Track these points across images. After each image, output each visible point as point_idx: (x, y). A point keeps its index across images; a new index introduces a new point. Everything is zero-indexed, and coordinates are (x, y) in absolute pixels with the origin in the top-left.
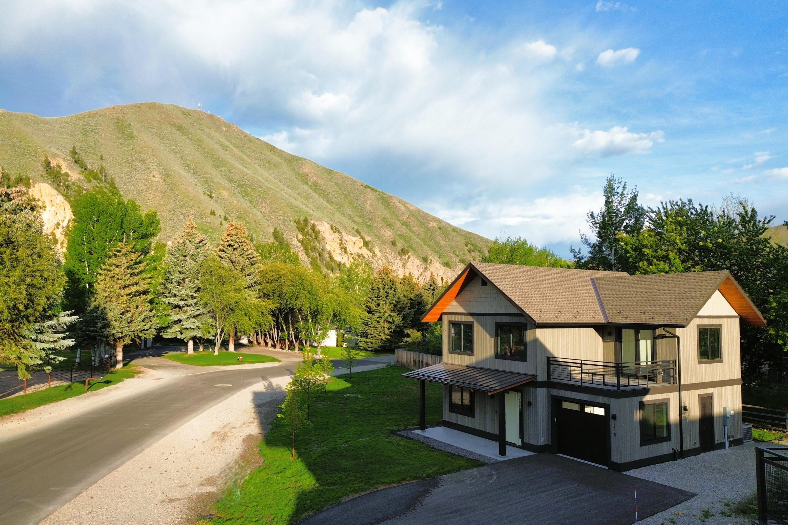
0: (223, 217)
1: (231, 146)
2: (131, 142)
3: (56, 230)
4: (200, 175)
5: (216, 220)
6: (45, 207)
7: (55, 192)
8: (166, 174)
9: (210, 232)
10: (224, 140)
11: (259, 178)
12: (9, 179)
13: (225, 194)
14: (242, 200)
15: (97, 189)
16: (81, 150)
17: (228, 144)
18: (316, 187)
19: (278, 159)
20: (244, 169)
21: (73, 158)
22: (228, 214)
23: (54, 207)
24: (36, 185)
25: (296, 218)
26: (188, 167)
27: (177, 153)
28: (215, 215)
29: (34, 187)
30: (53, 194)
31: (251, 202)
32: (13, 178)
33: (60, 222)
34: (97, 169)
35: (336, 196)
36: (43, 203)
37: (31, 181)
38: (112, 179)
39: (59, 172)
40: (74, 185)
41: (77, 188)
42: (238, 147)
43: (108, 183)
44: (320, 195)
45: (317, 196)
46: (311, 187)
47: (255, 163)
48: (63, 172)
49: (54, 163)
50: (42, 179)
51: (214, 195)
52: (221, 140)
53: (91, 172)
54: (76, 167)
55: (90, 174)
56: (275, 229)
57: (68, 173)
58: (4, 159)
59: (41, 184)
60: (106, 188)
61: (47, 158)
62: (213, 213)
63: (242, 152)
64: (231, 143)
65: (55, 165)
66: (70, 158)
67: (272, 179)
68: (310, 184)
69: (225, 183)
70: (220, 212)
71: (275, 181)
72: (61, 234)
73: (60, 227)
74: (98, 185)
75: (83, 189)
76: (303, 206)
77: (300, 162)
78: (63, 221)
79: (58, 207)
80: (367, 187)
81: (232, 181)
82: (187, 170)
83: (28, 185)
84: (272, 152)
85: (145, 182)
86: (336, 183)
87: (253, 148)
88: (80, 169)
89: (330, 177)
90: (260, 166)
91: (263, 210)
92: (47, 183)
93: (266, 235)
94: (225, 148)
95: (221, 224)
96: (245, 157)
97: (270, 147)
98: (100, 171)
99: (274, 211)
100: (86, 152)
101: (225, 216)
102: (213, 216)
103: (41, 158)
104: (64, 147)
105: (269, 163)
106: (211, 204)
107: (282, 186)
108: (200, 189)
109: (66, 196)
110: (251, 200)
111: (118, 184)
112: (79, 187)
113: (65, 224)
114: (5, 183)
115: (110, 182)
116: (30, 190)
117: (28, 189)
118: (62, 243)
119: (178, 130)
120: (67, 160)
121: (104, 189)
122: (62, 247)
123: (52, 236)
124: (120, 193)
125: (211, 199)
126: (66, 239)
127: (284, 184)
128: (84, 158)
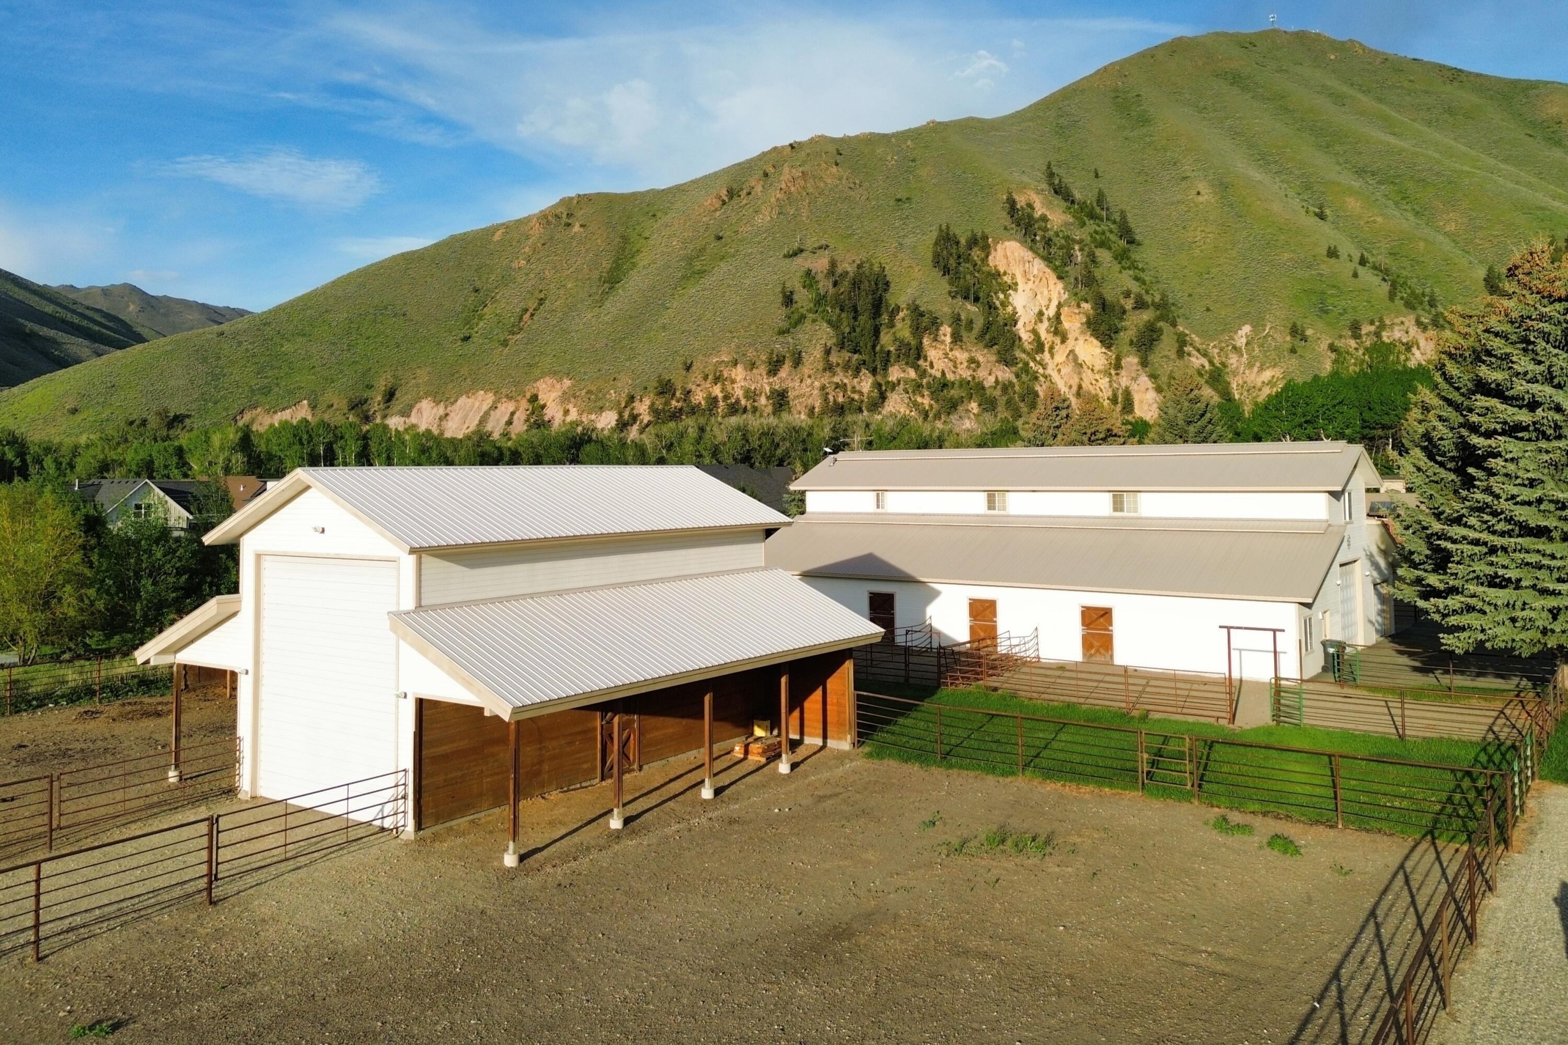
0: (1357, 259)
1: (1353, 93)
2: (1144, 130)
3: (1039, 324)
4: (1291, 173)
5: (1343, 268)
6: (1016, 284)
7: (1029, 255)
8: (1222, 184)
9: (1332, 295)
10: (1334, 84)
11: (1430, 153)
12: (958, 243)
13: (1353, 204)
14: (1395, 213)
15: (1098, 237)
16: (1060, 167)
17: (1345, 89)
19: (1475, 99)
20: (1392, 140)
21: (1051, 184)
22: (1366, 249)
23: (1030, 283)
24: (999, 247)
26: (1263, 159)
27: (1236, 133)
28: (1337, 257)
29: (996, 250)
30: (1026, 258)
31: (1417, 214)
32: (963, 241)
33: (1044, 309)
34: (1091, 199)
36: (1013, 276)
37: (990, 240)
38: (1122, 214)
39: (1030, 216)
40: (1058, 236)
41: (1063, 241)
42: (1366, 92)
43: (1114, 222)
47: (1415, 120)
48: (1037, 215)
49: (1021, 201)
50: (1007, 234)
51: (1328, 212)
52: (1329, 83)
53: (1083, 206)
54: (1058, 201)
55: (1082, 209)
56: (1490, 270)
57: (1046, 216)
58: (946, 208)
59: (1007, 243)
60: (1111, 232)
61: (1010, 193)
62: (1332, 253)
63: (1380, 100)
64: (1352, 85)
65: (1024, 204)
66: (1044, 186)
67: (1464, 148)
69: (1350, 180)
70: (1347, 248)
71: (1473, 153)
72: (1048, 331)
73: (1045, 318)
74: (1098, 228)
75: (1074, 241)
76: (1557, 204)
77: (1533, 92)
78: (1048, 307)
79: (1037, 283)
81: (1366, 172)
82: (1261, 166)
83: (986, 249)
84: (1456, 83)
85: (1183, 207)
87: (1406, 84)
88: (1064, 204)
90: (1429, 124)
91: (1451, 227)
92: (1015, 240)
93: (1465, 287)
94: (1339, 99)
95: (1355, 275)
96: (1389, 111)
97: (1449, 74)
98: (1098, 201)
99: (1481, 228)
100: (1069, 168)
101: (1362, 256)
102: (1333, 260)
103: (999, 195)
104: (1032, 167)
105: (1450, 111)
106: (1326, 234)
107: (1492, 161)
108: (1296, 203)
109: (1048, 259)
110: (1417, 208)
111: (1132, 222)
112: (1067, 238)
113: (1052, 312)
114: (954, 251)
115: (1118, 219)
116: (990, 258)
117: (987, 256)
118: (1051, 348)
119: (1232, 84)
120: (1042, 190)
121: (1108, 234)
122: (1052, 356)
123: (1033, 337)
124: (1137, 238)
125: (1321, 223)
126: (1058, 340)
127: (1496, 157)
128: (1068, 181)
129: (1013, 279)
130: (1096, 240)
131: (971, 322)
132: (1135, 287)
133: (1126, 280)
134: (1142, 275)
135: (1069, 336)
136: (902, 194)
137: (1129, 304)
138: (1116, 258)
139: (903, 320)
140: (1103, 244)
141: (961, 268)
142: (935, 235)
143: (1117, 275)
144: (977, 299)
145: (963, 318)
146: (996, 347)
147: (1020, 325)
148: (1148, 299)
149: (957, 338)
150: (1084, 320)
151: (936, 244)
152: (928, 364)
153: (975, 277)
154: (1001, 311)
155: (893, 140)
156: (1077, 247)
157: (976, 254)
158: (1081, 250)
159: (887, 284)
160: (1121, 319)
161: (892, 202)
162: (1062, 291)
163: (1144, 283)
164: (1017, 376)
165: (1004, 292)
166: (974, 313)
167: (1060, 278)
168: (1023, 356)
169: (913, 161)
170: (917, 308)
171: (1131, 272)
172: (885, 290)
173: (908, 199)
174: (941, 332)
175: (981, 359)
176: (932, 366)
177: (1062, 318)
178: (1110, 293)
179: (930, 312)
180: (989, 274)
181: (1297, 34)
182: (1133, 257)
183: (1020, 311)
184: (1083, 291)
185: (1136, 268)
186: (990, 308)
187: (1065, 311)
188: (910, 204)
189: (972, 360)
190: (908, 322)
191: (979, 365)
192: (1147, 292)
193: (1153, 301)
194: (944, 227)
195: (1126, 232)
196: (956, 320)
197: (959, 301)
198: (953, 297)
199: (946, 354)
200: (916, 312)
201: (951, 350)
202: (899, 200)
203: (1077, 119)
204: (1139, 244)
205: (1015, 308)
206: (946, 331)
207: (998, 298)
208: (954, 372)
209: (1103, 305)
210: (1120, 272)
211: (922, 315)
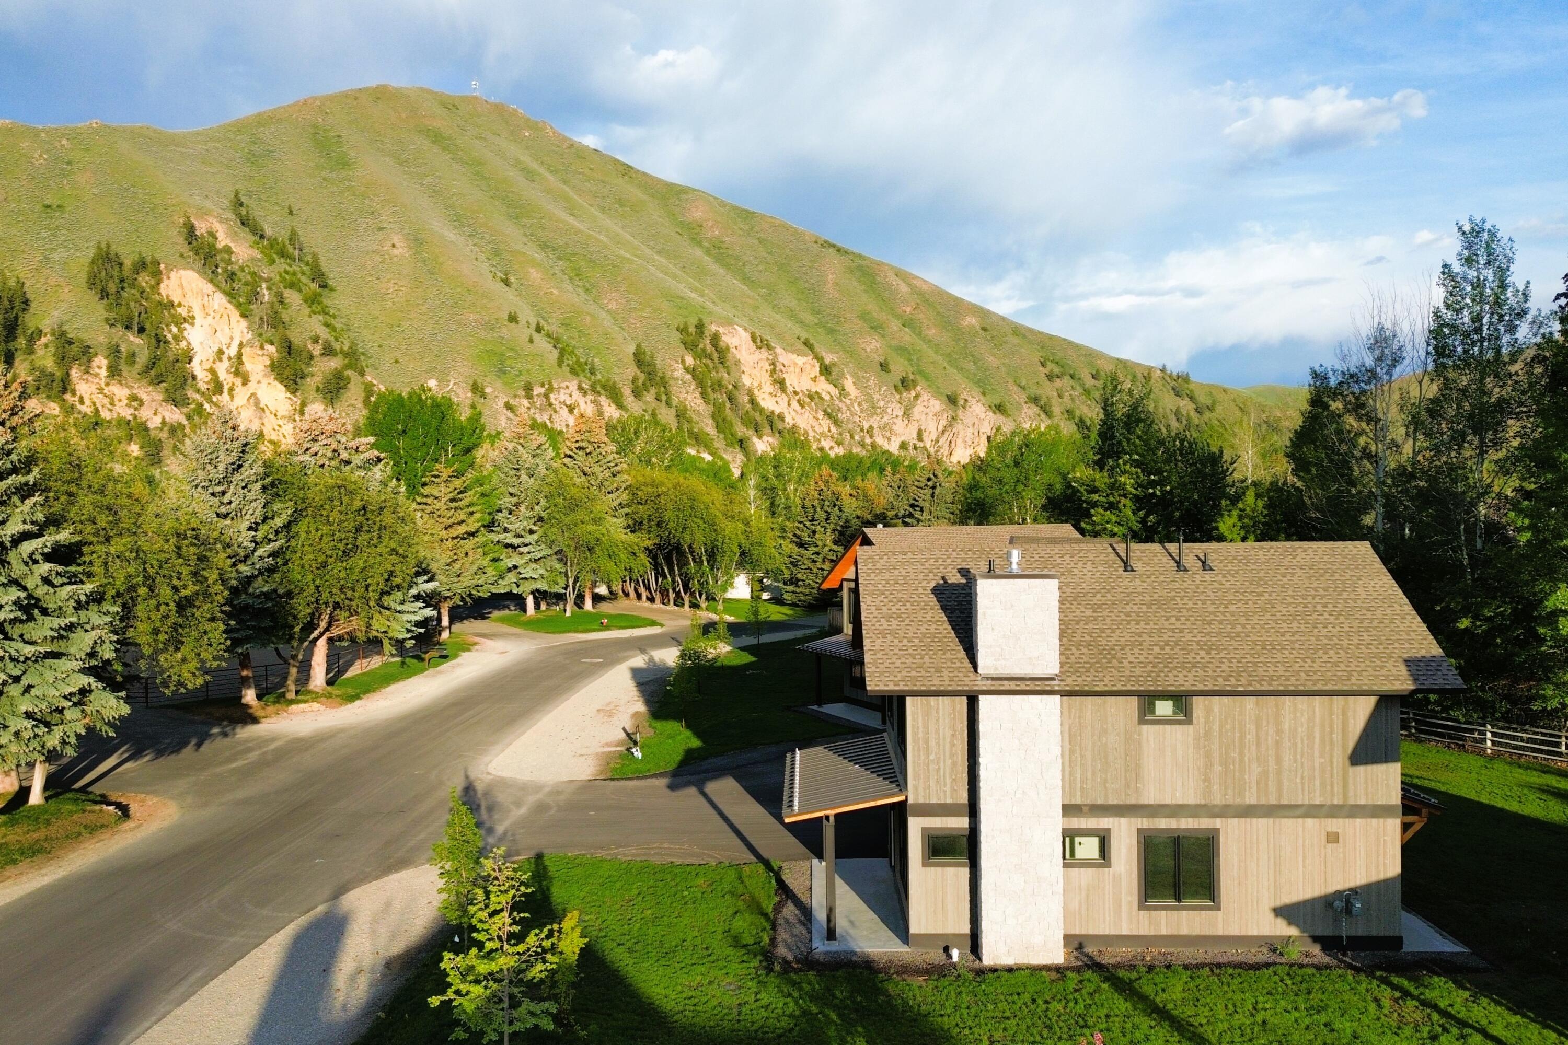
0: (533, 326)
1: (542, 170)
2: (344, 173)
3: (218, 363)
4: (482, 238)
5: (522, 333)
6: (193, 318)
7: (209, 288)
8: (416, 239)
9: (510, 357)
10: (526, 159)
11: (601, 237)
12: (121, 265)
13: (535, 275)
14: (570, 288)
15: (287, 277)
16: (251, 197)
17: (535, 166)
18: (719, 252)
19: (639, 194)
20: (571, 220)
21: (238, 215)
22: (543, 318)
23: (210, 318)
24: (173, 275)
25: (680, 321)
26: (458, 220)
27: (434, 191)
28: (517, 322)
29: (169, 278)
30: (205, 291)
31: (587, 290)
32: (128, 263)
33: (225, 349)
34: (283, 236)
35: (761, 267)
36: (190, 308)
37: (162, 266)
38: (315, 256)
39: (212, 246)
40: (243, 271)
41: (249, 277)
42: (554, 172)
43: (307, 264)
44: (727, 266)
45: (721, 271)
46: (708, 252)
47: (591, 205)
48: (220, 245)
49: (201, 228)
50: (183, 262)
51: (512, 279)
52: (522, 158)
53: (273, 243)
54: (245, 233)
55: (272, 246)
56: (639, 346)
57: (230, 247)
58: (108, 224)
59: (182, 272)
60: (303, 273)
61: (188, 218)
62: (513, 319)
63: (565, 182)
64: (542, 164)
65: (204, 231)
66: (230, 215)
67: (628, 237)
68: (707, 245)
69: (533, 251)
70: (527, 315)
71: (636, 242)
72: (228, 372)
73: (225, 357)
74: (288, 268)
75: (260, 277)
76: (693, 295)
77: (684, 197)
78: (229, 347)
79: (217, 318)
80: (827, 245)
81: (548, 247)
82: (456, 227)
83: (157, 275)
84: (626, 178)
85: (378, 258)
86: (760, 240)
87: (587, 171)
88: (252, 238)
89: (747, 227)
90: (603, 210)
91: (613, 306)
92: (193, 269)
93: (620, 360)
94: (529, 175)
95: (531, 341)
96: (571, 194)
97: (621, 168)
98: (291, 240)
99: (635, 309)
100: (260, 199)
101: (538, 324)
102: (513, 325)
103: (176, 218)
104: (218, 192)
105: (621, 202)
106: (509, 299)
107: (648, 251)
108: (485, 267)
109: (231, 295)
110: (588, 285)
111: (324, 265)
112: (254, 274)
113: (233, 351)
114: (116, 273)
115: (311, 261)
116: (162, 286)
117: (158, 284)
118: (231, 390)
119: (434, 142)
120: (227, 219)
121: (299, 276)
122: (232, 397)
123: (210, 377)
124: (330, 282)
125: (507, 288)
126: (238, 381)
127: (652, 248)
128: (257, 213)
129: (189, 312)
130: (285, 279)
131: (134, 355)
132: (324, 333)
133: (315, 325)
134: (333, 321)
135: (251, 378)
136: (55, 202)
137: (317, 350)
138: (306, 301)
139: (46, 346)
140: (292, 286)
141: (125, 294)
142: (92, 252)
143: (306, 318)
144: (141, 330)
145: (123, 350)
146: (164, 384)
147: (195, 362)
148: (337, 346)
149: (114, 372)
150: (268, 362)
151: (93, 262)
152: (77, 399)
153: (141, 305)
154: (173, 345)
155: (43, 135)
156: (264, 285)
157: (144, 280)
158: (269, 288)
159: (26, 302)
160: (309, 365)
161: (38, 208)
162: (245, 331)
163: (334, 329)
164: (189, 417)
165: (177, 324)
166: (138, 345)
167: (244, 316)
168: (197, 397)
169: (69, 163)
170: (63, 334)
171: (321, 318)
172: (24, 310)
173: (58, 206)
174: (94, 364)
175: (144, 397)
176: (82, 401)
177: (244, 358)
178: (297, 338)
179: (81, 341)
180: (160, 303)
181: (496, 105)
182: (325, 301)
183: (195, 345)
184: (269, 333)
185: (327, 314)
186: (159, 341)
187: (246, 351)
188: (63, 213)
189: (133, 398)
190: (52, 349)
191: (141, 403)
192: (337, 340)
193: (341, 349)
194: (103, 246)
195: (319, 277)
196: (114, 352)
197: (119, 331)
198: (111, 325)
199: (101, 390)
200: (64, 340)
201: (107, 384)
202: (48, 207)
203: (271, 149)
204: (332, 290)
205: (189, 344)
206: (101, 363)
207: (170, 331)
208: (111, 410)
209: (289, 349)
210: (310, 316)
211: (70, 343)
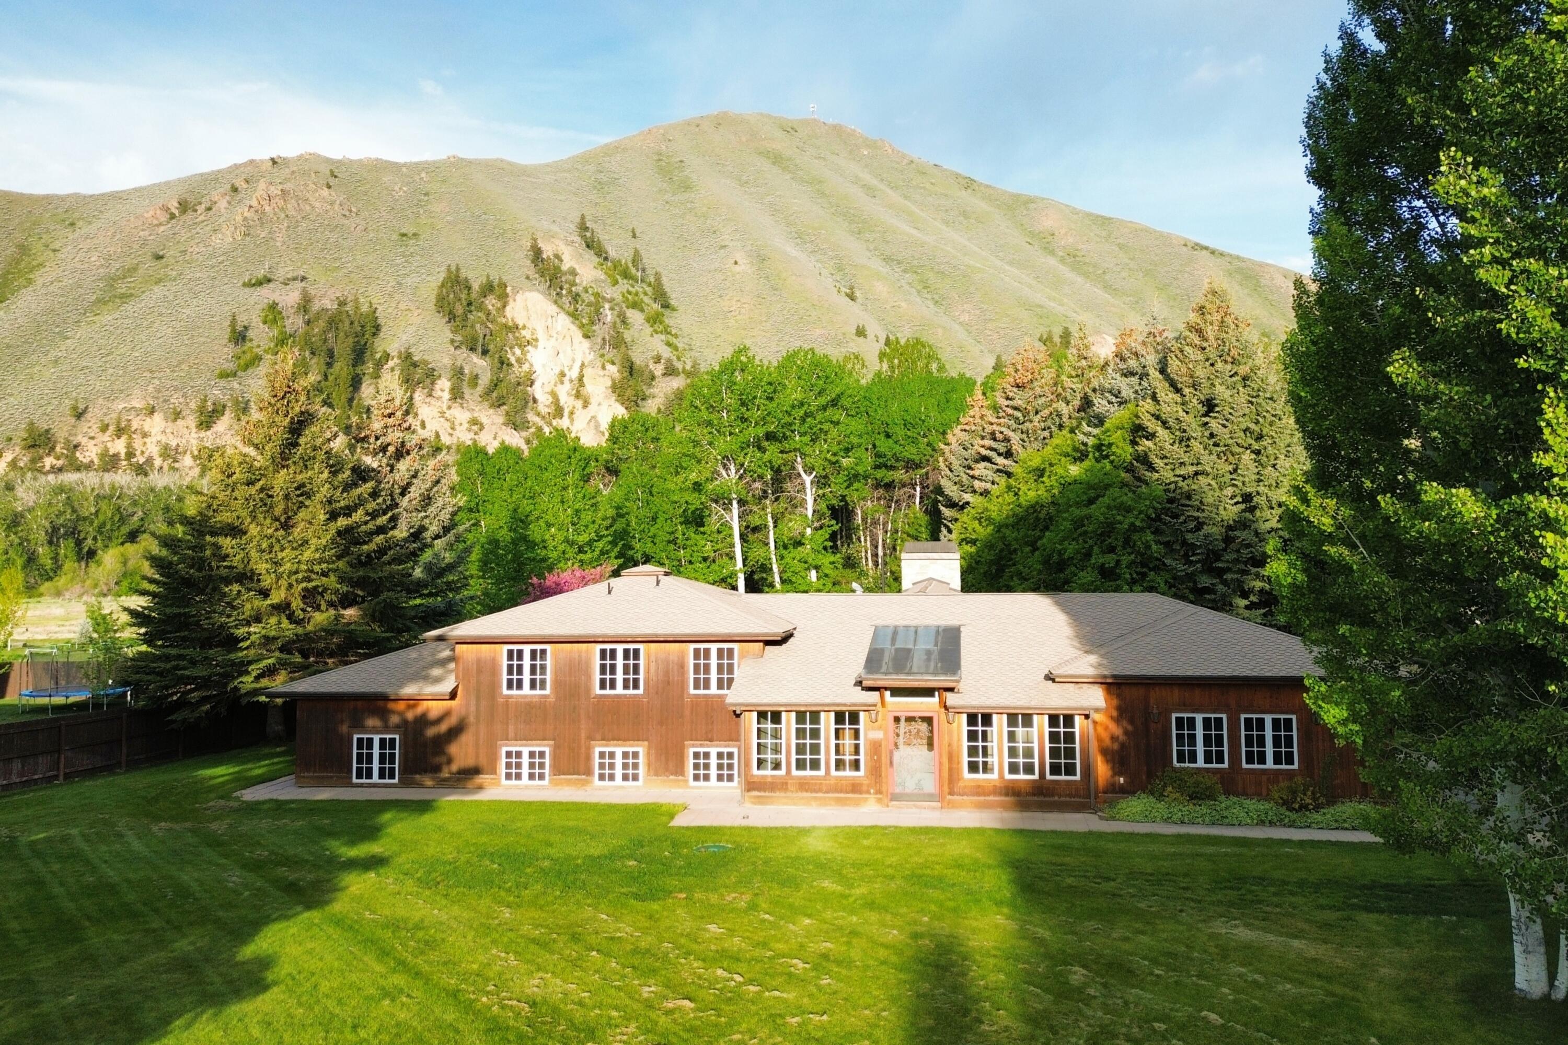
0: (884, 341)
1: (882, 187)
2: (686, 195)
3: (559, 386)
4: (825, 254)
5: (872, 348)
6: (536, 340)
7: (554, 309)
8: (759, 256)
10: (866, 176)
11: (948, 248)
12: (469, 288)
13: (881, 289)
14: (918, 299)
15: (630, 297)
16: (596, 222)
17: (874, 182)
18: (1073, 259)
19: (983, 206)
20: (914, 232)
21: (583, 237)
22: (891, 331)
23: (553, 340)
24: (519, 297)
25: (1043, 331)
26: (800, 237)
27: (775, 210)
28: (865, 336)
29: (515, 300)
30: (549, 312)
31: (936, 303)
32: (476, 286)
33: (566, 371)
34: (626, 257)
36: (534, 332)
37: (509, 289)
38: (658, 276)
39: (557, 269)
40: (587, 292)
41: (592, 298)
42: (895, 188)
43: (650, 285)
46: (1062, 260)
47: (935, 219)
48: (565, 267)
49: (548, 251)
50: (529, 284)
51: (858, 294)
52: (861, 175)
53: (616, 265)
54: (590, 255)
55: (615, 267)
56: (1001, 360)
57: (574, 269)
58: (459, 249)
59: (528, 294)
60: (646, 294)
61: (535, 240)
62: (861, 332)
63: (906, 198)
64: (882, 180)
65: (550, 254)
66: (577, 239)
67: (976, 249)
69: (876, 264)
70: (874, 329)
71: (984, 253)
72: (569, 394)
73: (566, 379)
74: (630, 289)
75: (604, 298)
77: (1032, 206)
78: (570, 369)
79: (560, 340)
80: (1198, 247)
81: (893, 260)
82: (798, 244)
83: (504, 298)
84: (969, 191)
85: (720, 276)
87: (928, 186)
88: (596, 260)
90: (946, 223)
91: (965, 318)
92: (538, 291)
94: (870, 191)
96: (913, 208)
97: (963, 182)
98: (633, 261)
99: (990, 320)
100: (604, 224)
101: (887, 338)
102: (861, 339)
103: (523, 242)
104: (565, 219)
105: (965, 215)
106: (855, 314)
107: (998, 263)
108: (829, 282)
109: (574, 315)
110: (936, 297)
111: (667, 285)
112: (597, 295)
113: (574, 374)
114: (463, 296)
115: (653, 280)
116: (508, 308)
117: (504, 307)
118: (572, 413)
119: (773, 163)
120: (573, 242)
121: (642, 296)
122: (572, 421)
123: (551, 400)
124: (672, 302)
125: (852, 303)
126: (579, 404)
127: (1002, 260)
128: (602, 236)
129: (533, 334)
130: (627, 299)
131: (477, 377)
132: (666, 353)
133: (657, 344)
134: (675, 341)
135: (592, 400)
136: (409, 229)
137: (659, 370)
138: (648, 321)
139: (392, 370)
140: (635, 305)
141: (471, 317)
142: (442, 276)
143: (648, 338)
144: (485, 352)
145: (466, 371)
146: (505, 407)
147: (537, 385)
148: (679, 365)
149: (457, 395)
150: (609, 383)
151: (443, 286)
152: (418, 423)
153: (487, 327)
154: (516, 368)
155: (404, 169)
156: (607, 306)
157: (491, 302)
158: (612, 309)
159: (377, 328)
160: (650, 386)
161: (395, 237)
162: (587, 351)
163: (676, 349)
164: (528, 442)
165: (520, 346)
166: (481, 367)
167: (586, 336)
168: (537, 420)
169: (426, 194)
170: (409, 356)
171: (663, 337)
172: (374, 334)
173: (414, 235)
174: (437, 387)
175: (484, 420)
176: (423, 425)
177: (585, 379)
178: (638, 359)
179: (426, 363)
180: (505, 326)
181: (834, 127)
182: (667, 321)
183: (537, 367)
184: (611, 353)
185: (669, 333)
186: (502, 363)
187: (588, 372)
188: (417, 240)
189: (474, 422)
190: (397, 372)
191: (482, 428)
192: (679, 359)
193: (684, 368)
194: (453, 269)
195: (662, 298)
196: (458, 373)
197: (464, 352)
198: (456, 348)
199: (442, 413)
200: (410, 363)
201: (449, 408)
202: (404, 235)
203: (616, 176)
204: (674, 310)
205: (531, 365)
206: (444, 385)
207: (514, 354)
208: (451, 435)
209: (631, 369)
210: (652, 336)
211: (415, 365)
